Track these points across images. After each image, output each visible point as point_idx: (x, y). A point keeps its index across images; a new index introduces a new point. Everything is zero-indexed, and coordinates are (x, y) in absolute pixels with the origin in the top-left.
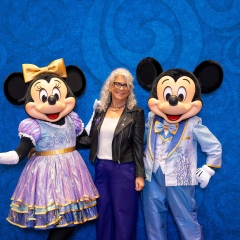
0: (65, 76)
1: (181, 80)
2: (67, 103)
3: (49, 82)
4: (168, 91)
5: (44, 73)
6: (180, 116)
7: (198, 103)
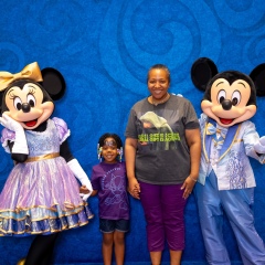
0: (40, 80)
1: (236, 83)
2: (44, 109)
3: (22, 88)
4: (222, 94)
5: (18, 79)
6: (233, 120)
7: (252, 107)
